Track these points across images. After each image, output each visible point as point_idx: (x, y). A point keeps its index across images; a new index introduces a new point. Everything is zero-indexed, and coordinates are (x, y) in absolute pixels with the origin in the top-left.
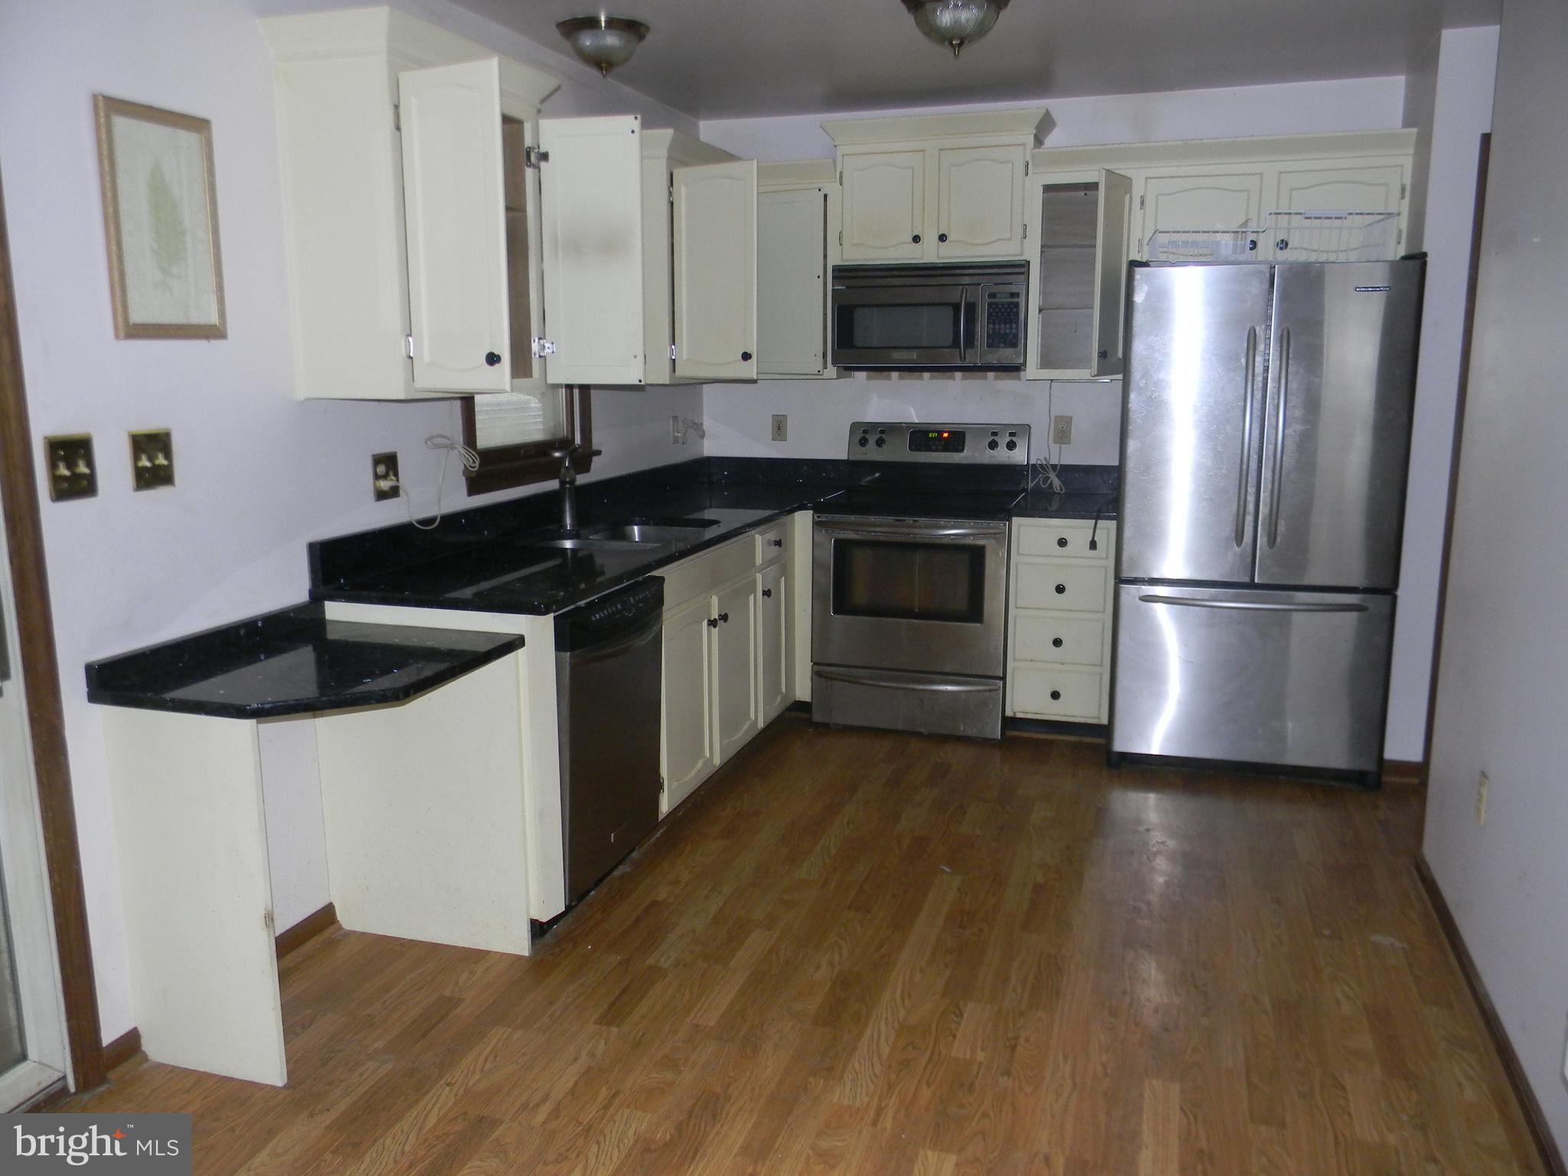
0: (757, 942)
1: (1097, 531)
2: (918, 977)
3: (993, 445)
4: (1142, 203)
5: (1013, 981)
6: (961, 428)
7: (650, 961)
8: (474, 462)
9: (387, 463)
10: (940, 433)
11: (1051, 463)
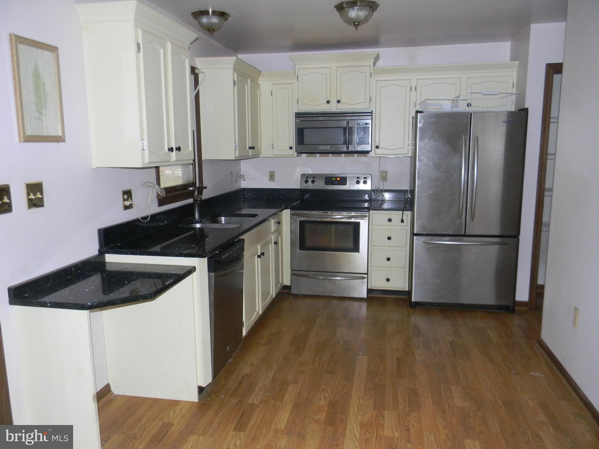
0: (292, 390)
1: (403, 215)
2: (362, 401)
3: (358, 182)
4: (416, 89)
5: (400, 400)
6: (345, 176)
7: (250, 401)
8: (163, 193)
9: (128, 194)
10: (336, 178)
11: (380, 189)
